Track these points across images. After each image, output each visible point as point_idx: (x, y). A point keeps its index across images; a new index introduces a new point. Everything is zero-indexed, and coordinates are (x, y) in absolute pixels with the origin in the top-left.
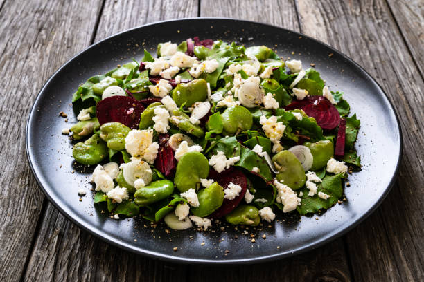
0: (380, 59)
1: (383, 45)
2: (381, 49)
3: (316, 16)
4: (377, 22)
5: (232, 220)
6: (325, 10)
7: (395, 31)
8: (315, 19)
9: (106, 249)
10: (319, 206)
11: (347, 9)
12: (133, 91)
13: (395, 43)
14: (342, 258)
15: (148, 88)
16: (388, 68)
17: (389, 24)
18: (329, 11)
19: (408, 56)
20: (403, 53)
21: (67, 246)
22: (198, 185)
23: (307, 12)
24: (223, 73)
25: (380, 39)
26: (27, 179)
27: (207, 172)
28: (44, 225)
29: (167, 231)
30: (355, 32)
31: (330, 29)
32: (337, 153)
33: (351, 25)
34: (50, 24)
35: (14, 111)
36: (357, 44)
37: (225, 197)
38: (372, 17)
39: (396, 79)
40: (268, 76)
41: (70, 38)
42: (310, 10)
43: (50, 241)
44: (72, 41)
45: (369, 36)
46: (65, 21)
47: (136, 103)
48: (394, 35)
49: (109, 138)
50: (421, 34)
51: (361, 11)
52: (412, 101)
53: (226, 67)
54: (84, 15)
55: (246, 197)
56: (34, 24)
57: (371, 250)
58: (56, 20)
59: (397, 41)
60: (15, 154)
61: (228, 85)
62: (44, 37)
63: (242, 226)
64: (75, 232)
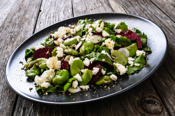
0: (150, 15)
1: (150, 11)
2: (149, 12)
3: (120, 8)
4: (145, 4)
5: (98, 83)
6: (123, 6)
7: (154, 5)
8: (120, 10)
9: (45, 109)
10: (136, 69)
11: (132, 3)
12: (48, 45)
13: (155, 9)
14: (153, 89)
15: (54, 42)
16: (154, 17)
17: (150, 4)
18: (125, 6)
19: (161, 12)
20: (159, 11)
21: (27, 112)
22: (80, 73)
23: (116, 8)
24: (83, 29)
25: (148, 9)
26: (8, 90)
27: (83, 67)
28: (17, 106)
29: (70, 94)
30: (137, 9)
31: (127, 11)
33: (135, 8)
34: (15, 35)
35: (2, 67)
36: (139, 13)
37: (93, 74)
38: (143, 3)
39: (158, 20)
40: (103, 27)
41: (23, 38)
42: (117, 7)
43: (20, 112)
44: (24, 39)
45: (143, 9)
46: (21, 33)
47: (49, 49)
48: (153, 7)
49: (40, 64)
50: (165, 4)
51: (138, 3)
52: (167, 26)
53: (84, 27)
54: (28, 30)
56: (9, 37)
57: (165, 83)
58: (17, 34)
59: (155, 8)
60: (3, 82)
61: (87, 33)
62: (13, 40)
63: (103, 85)
64: (31, 106)
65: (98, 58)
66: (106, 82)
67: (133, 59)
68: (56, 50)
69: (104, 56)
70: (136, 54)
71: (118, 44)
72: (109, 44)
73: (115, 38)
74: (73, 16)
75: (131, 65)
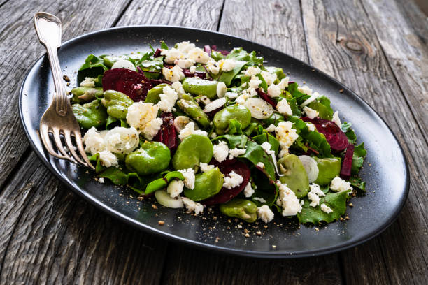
0: (384, 110)
1: (387, 99)
2: (385, 103)
3: (326, 63)
4: (382, 80)
5: (228, 210)
6: (335, 60)
7: (398, 92)
8: (325, 66)
9: (81, 213)
10: (320, 218)
11: (355, 65)
12: (145, 70)
13: (398, 101)
14: (337, 278)
15: (161, 70)
16: (391, 118)
17: (393, 85)
18: (338, 62)
19: (410, 113)
20: (405, 110)
21: (38, 201)
22: (197, 168)
23: (318, 58)
24: (240, 73)
25: (385, 94)
26: (12, 129)
27: (209, 159)
28: (18, 175)
29: (154, 206)
30: (361, 83)
31: (338, 75)
32: (344, 173)
33: (358, 77)
34: (72, 8)
35: (15, 68)
36: (363, 94)
37: (224, 185)
38: (377, 75)
39: (398, 130)
40: (284, 88)
41: (89, 24)
42: (321, 58)
43: (20, 193)
44: (90, 26)
45: (374, 89)
46: (87, 10)
47: (146, 80)
48: (397, 94)
49: (111, 105)
50: (422, 100)
51: (368, 69)
52: (413, 151)
54: (106, 10)
55: (246, 190)
56: (56, 5)
57: (368, 276)
58: (78, 7)
59: (401, 100)
60: (5, 104)
61: (244, 85)
62: (63, 17)
63: (237, 219)
64: (50, 190)
65: (252, 154)
66: (246, 216)
67: (322, 193)
68: (161, 92)
69: (266, 156)
70: (330, 184)
71: (301, 142)
72: (285, 134)
73: (302, 127)
74: (218, 30)
75: (313, 204)
